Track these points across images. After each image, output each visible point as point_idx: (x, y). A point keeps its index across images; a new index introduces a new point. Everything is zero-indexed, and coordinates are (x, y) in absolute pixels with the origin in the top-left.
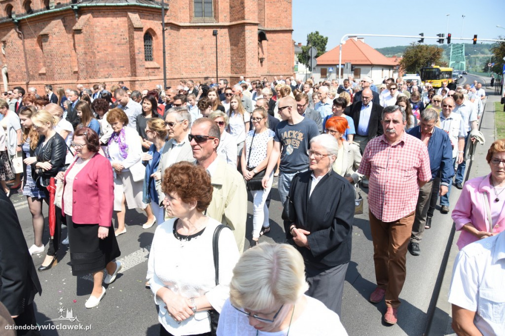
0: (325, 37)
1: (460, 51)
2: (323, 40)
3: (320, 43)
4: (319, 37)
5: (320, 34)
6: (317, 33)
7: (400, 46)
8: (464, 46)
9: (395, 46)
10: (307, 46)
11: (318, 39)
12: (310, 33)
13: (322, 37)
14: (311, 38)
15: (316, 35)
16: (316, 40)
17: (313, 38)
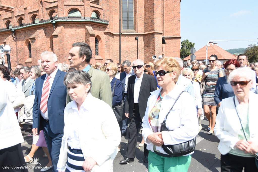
0: (192, 43)
2: (191, 45)
3: (189, 47)
4: (188, 43)
5: (189, 41)
6: (187, 41)
10: (181, 49)
11: (188, 45)
12: (183, 41)
13: (191, 43)
14: (183, 43)
15: (187, 42)
16: (187, 45)
17: (185, 44)
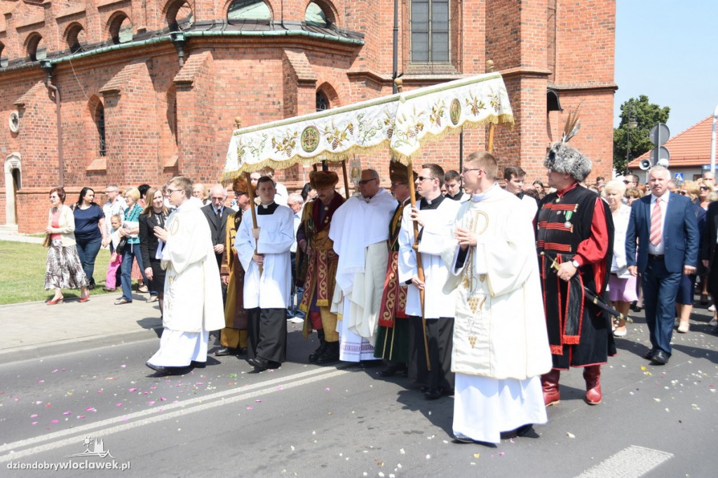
0: (661, 107)
2: (657, 113)
3: (650, 120)
4: (647, 108)
5: (650, 103)
6: (644, 99)
10: (621, 127)
11: (647, 113)
12: (628, 101)
13: (656, 107)
14: (628, 108)
15: (642, 104)
16: (643, 115)
17: (634, 111)
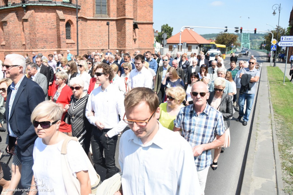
0: (171, 27)
1: (247, 37)
2: (170, 29)
3: (169, 31)
4: (168, 27)
6: (167, 25)
7: (213, 34)
8: (249, 35)
9: (211, 33)
10: (161, 32)
11: (168, 29)
12: (163, 25)
13: (170, 27)
14: (163, 27)
15: (166, 26)
16: (167, 29)
17: (165, 28)
